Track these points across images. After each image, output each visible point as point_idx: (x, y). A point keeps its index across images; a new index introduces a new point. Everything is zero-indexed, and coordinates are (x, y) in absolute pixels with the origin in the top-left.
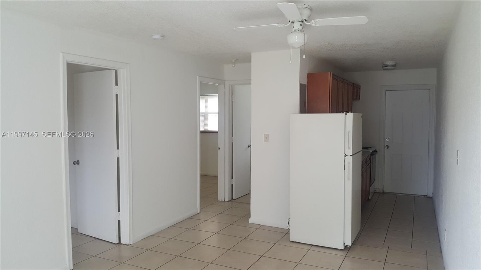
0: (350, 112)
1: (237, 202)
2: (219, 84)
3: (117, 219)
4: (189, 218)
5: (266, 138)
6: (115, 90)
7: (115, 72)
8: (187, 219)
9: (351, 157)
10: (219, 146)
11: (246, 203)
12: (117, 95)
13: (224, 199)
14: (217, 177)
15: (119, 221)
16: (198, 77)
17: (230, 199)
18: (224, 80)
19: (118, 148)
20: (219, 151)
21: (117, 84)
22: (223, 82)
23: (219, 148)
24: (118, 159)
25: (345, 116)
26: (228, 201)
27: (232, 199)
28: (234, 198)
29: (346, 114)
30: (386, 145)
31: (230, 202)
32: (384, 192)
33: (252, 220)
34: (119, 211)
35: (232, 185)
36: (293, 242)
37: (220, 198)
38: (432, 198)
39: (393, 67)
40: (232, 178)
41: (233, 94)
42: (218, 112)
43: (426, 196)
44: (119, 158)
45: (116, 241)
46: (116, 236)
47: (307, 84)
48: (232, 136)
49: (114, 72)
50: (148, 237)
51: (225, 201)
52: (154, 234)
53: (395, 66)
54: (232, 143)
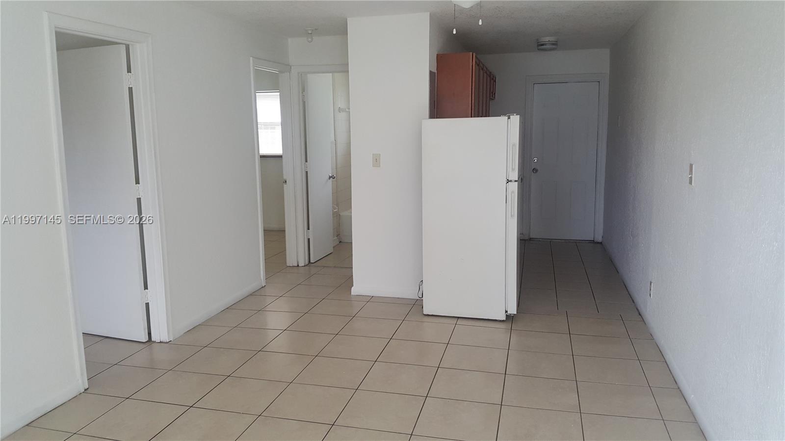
0: (515, 114)
1: (318, 266)
2: (281, 72)
3: (144, 302)
4: (251, 295)
5: (376, 161)
6: (128, 80)
7: (125, 48)
8: (248, 296)
9: (517, 183)
10: (285, 177)
11: (335, 267)
12: (130, 89)
13: (298, 262)
14: (285, 231)
15: (147, 305)
16: (251, 58)
17: (307, 262)
18: (288, 65)
19: (137, 182)
20: (285, 185)
21: (129, 71)
22: (287, 68)
23: (286, 182)
24: (139, 200)
25: (508, 121)
26: (304, 266)
27: (309, 261)
28: (312, 261)
29: (509, 118)
30: (534, 167)
31: (307, 268)
32: (530, 239)
33: (355, 291)
34: (146, 287)
35: (309, 239)
36: (428, 315)
37: (291, 260)
38: (601, 243)
39: (554, 46)
40: (308, 229)
41: (303, 90)
42: (280, 121)
43: (593, 242)
44: (140, 198)
45: (144, 338)
46: (144, 329)
47: (436, 72)
48: (306, 161)
49: (123, 48)
50: (194, 328)
51: (298, 266)
52: (202, 323)
53: (555, 45)
54: (307, 172)
